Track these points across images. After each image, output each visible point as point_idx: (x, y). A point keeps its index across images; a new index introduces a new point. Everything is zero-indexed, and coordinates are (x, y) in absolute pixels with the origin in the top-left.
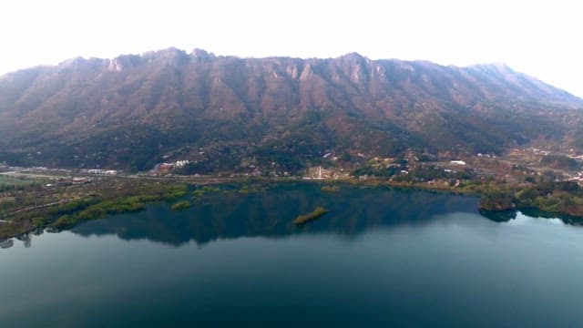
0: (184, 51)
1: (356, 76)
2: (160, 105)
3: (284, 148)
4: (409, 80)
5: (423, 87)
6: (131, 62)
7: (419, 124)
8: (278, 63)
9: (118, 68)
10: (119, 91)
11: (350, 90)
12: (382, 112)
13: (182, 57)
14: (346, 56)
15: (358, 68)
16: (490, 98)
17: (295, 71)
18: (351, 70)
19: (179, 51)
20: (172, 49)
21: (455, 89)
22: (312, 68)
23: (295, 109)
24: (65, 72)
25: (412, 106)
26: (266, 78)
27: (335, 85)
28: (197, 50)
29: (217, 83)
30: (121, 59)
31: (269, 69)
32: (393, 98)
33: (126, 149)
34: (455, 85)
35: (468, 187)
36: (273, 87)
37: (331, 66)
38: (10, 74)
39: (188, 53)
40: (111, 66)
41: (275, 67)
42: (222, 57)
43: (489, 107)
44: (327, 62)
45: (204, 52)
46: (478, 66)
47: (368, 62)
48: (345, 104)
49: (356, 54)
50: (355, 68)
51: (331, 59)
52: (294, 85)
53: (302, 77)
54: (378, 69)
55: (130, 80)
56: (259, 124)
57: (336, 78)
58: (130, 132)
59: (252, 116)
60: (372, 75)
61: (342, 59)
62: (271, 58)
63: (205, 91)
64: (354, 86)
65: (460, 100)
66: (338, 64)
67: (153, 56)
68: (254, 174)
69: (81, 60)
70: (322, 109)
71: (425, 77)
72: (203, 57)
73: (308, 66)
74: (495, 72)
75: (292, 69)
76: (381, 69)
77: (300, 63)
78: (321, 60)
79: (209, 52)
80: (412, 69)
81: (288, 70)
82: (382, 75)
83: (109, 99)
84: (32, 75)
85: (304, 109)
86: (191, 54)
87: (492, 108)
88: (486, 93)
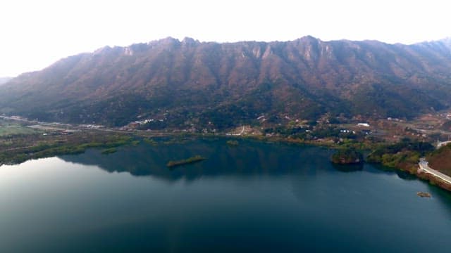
0: (178, 40)
1: (308, 55)
2: (154, 80)
3: (226, 111)
4: (354, 57)
5: (366, 63)
6: (140, 48)
7: (352, 93)
8: (246, 46)
9: (131, 53)
10: (128, 70)
11: (300, 66)
12: (324, 83)
13: (175, 44)
14: (302, 38)
15: (310, 48)
16: (429, 71)
17: (258, 52)
18: (304, 49)
19: (174, 39)
20: (169, 38)
21: (397, 63)
22: (273, 49)
23: (254, 81)
24: (96, 57)
25: (352, 78)
26: (236, 58)
27: (289, 62)
28: (186, 38)
29: (198, 63)
30: (133, 47)
31: (239, 51)
32: (337, 71)
33: (114, 111)
34: (398, 60)
35: (345, 145)
36: (240, 65)
37: (288, 47)
38: (63, 60)
39: (181, 41)
40: (126, 52)
41: (244, 49)
42: (204, 43)
43: (423, 78)
44: (286, 44)
45: (192, 39)
46: (425, 43)
47: (320, 43)
48: (294, 77)
49: (310, 37)
50: (308, 48)
51: (289, 41)
52: (256, 63)
53: (264, 57)
54: (327, 48)
55: (137, 61)
56: (222, 93)
57: (291, 57)
58: (122, 99)
59: (219, 88)
60: (322, 53)
61: (298, 41)
62: (241, 42)
63: (187, 69)
64: (306, 62)
65: (399, 73)
66: (295, 46)
67: (154, 44)
68: (190, 130)
69: (108, 48)
70: (274, 81)
71: (369, 54)
72: (191, 43)
73: (269, 48)
74: (441, 47)
75: (257, 50)
76: (329, 49)
77: (263, 46)
78: (282, 42)
79: (195, 40)
80: (359, 48)
81: (254, 52)
82: (331, 53)
83: (121, 75)
84: (76, 60)
85: (261, 82)
86: (183, 42)
87: (425, 79)
88: (426, 66)
